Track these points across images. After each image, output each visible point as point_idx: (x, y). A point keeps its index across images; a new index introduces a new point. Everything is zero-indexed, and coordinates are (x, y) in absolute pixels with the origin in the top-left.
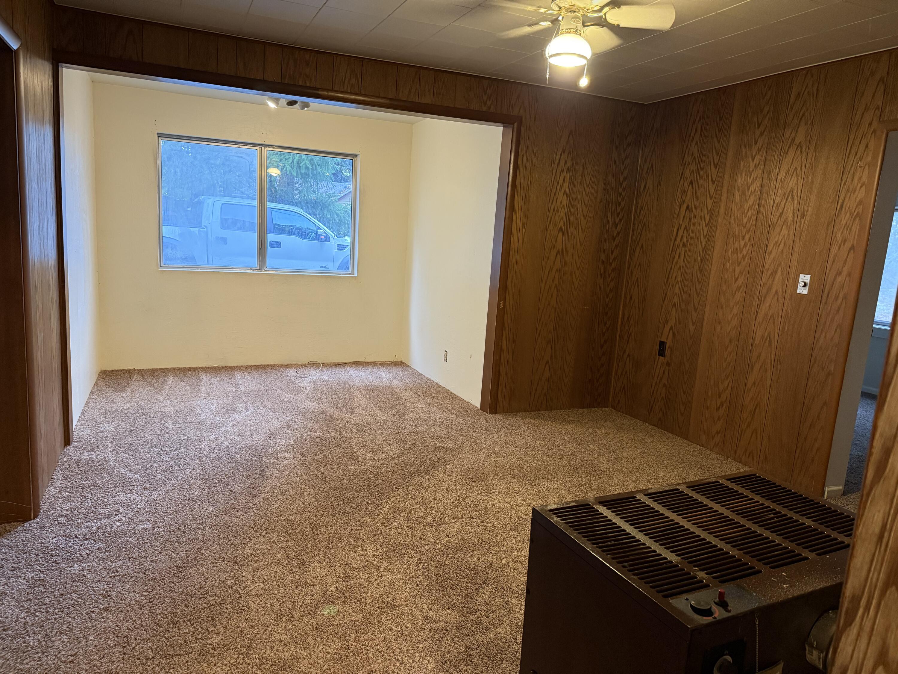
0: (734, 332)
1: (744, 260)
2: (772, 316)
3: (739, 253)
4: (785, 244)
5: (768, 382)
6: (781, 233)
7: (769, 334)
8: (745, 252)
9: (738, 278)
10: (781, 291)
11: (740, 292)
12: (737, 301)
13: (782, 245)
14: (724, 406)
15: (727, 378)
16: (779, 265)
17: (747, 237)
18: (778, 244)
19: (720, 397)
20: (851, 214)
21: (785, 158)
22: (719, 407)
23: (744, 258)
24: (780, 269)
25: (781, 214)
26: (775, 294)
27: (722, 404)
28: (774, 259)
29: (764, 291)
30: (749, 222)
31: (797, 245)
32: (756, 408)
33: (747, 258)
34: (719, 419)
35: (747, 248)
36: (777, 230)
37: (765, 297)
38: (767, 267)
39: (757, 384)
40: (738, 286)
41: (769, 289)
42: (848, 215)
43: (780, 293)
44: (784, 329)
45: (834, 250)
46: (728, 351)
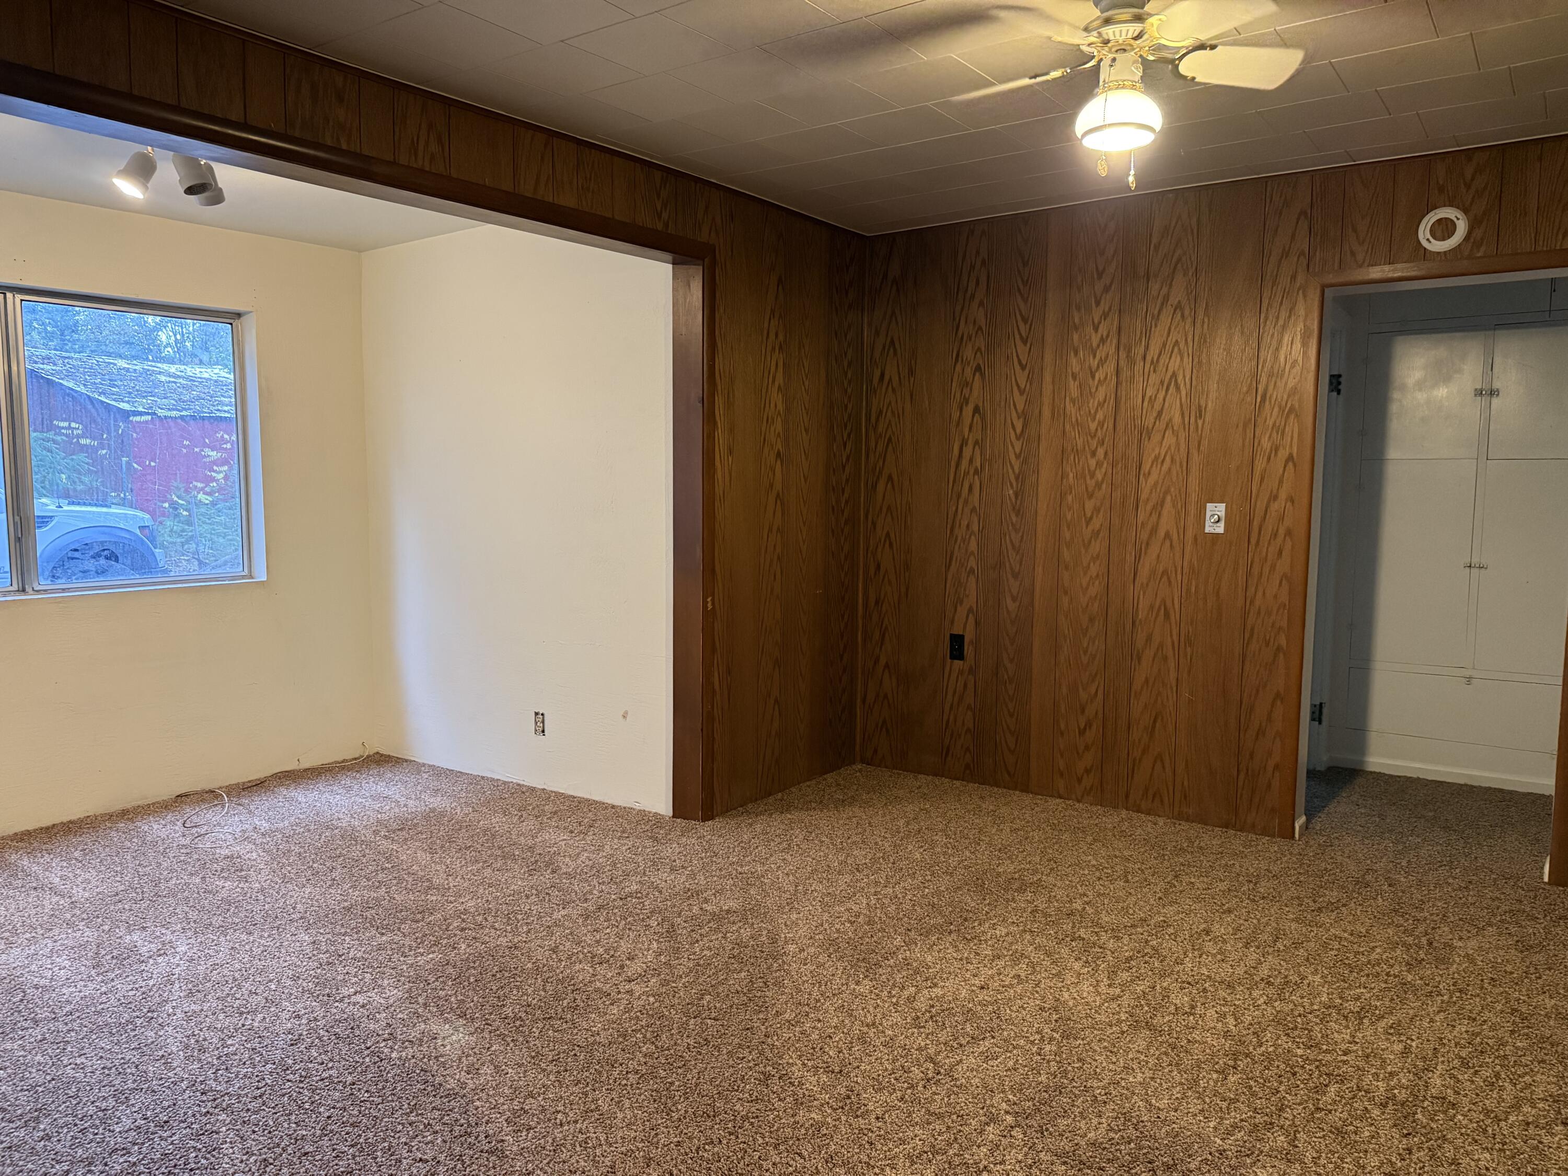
0: (1096, 605)
1: (1100, 489)
2: (1165, 572)
3: (1088, 478)
4: (1172, 460)
5: (1173, 675)
6: (1164, 444)
7: (1164, 602)
8: (1099, 476)
9: (1091, 518)
10: (1175, 530)
11: (1098, 541)
12: (1095, 556)
13: (1168, 459)
14: (1094, 727)
15: (1093, 681)
16: (1167, 492)
17: (1101, 452)
18: (1160, 460)
19: (1083, 711)
20: (1280, 407)
21: (1156, 326)
22: (1085, 729)
23: (1099, 485)
24: (1169, 498)
25: (1160, 413)
26: (1165, 539)
27: (1089, 724)
28: (1156, 484)
29: (1144, 536)
30: (1102, 428)
31: (1196, 458)
32: (1155, 721)
33: (1104, 486)
34: (1087, 748)
35: (1103, 470)
36: (1156, 437)
37: (1148, 544)
38: (1144, 496)
39: (1151, 684)
40: (1093, 530)
41: (1154, 531)
42: (1276, 410)
43: (1175, 537)
44: (1188, 590)
45: (1260, 465)
46: (1088, 636)
